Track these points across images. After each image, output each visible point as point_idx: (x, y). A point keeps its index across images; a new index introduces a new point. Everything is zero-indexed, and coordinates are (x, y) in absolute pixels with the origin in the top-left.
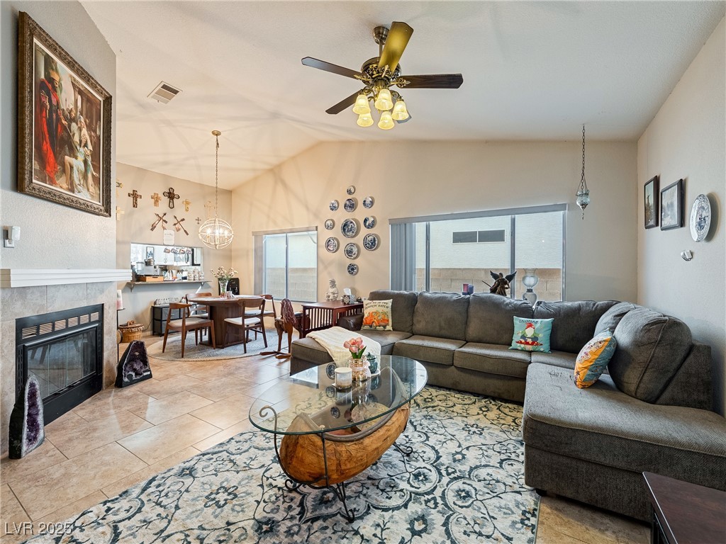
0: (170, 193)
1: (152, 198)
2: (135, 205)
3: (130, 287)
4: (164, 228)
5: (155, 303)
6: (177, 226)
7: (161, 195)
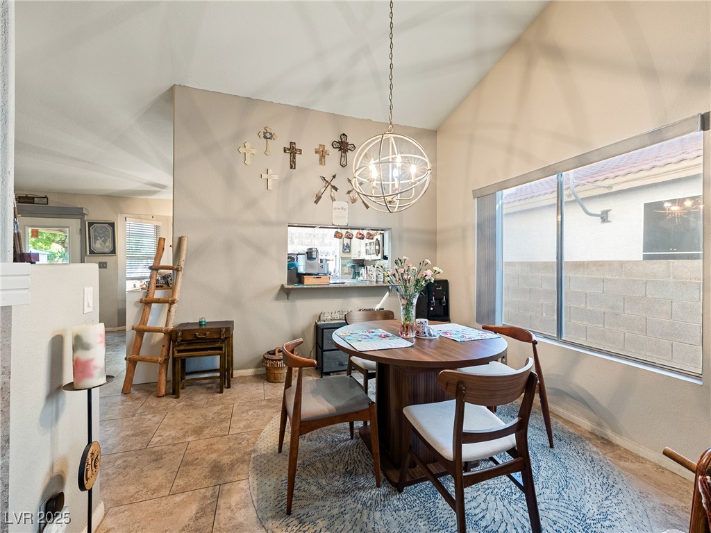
0: (341, 143)
1: (316, 152)
2: (293, 166)
3: (285, 293)
4: (333, 200)
5: (319, 320)
6: (351, 195)
7: (328, 147)
